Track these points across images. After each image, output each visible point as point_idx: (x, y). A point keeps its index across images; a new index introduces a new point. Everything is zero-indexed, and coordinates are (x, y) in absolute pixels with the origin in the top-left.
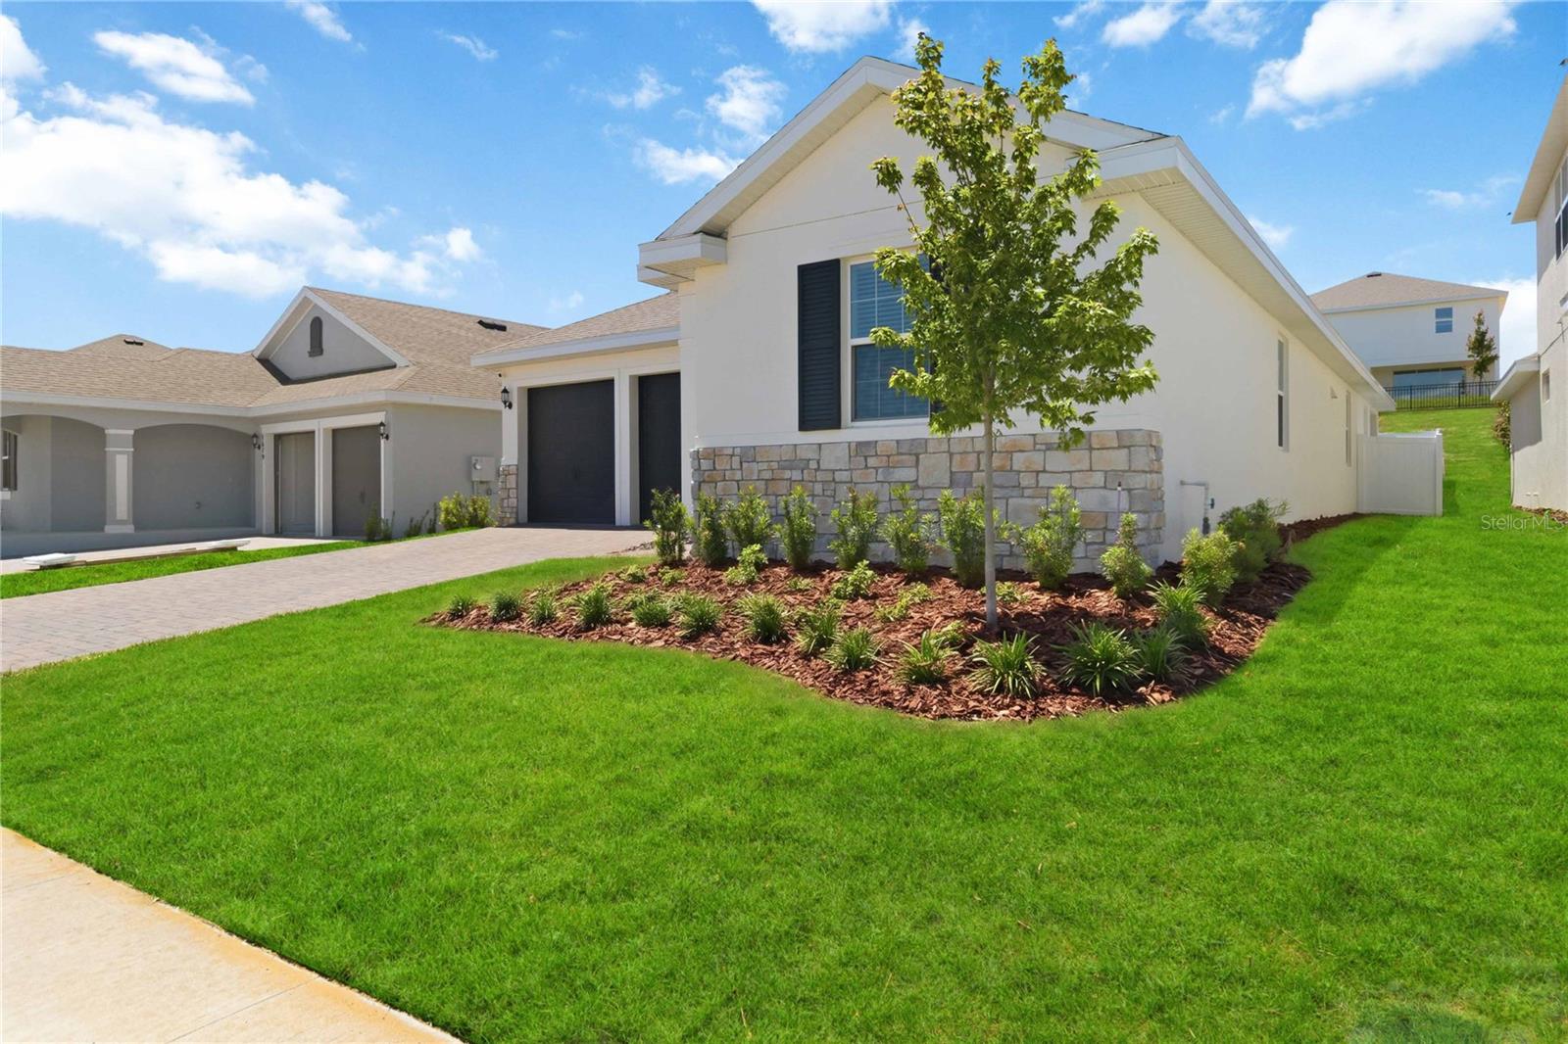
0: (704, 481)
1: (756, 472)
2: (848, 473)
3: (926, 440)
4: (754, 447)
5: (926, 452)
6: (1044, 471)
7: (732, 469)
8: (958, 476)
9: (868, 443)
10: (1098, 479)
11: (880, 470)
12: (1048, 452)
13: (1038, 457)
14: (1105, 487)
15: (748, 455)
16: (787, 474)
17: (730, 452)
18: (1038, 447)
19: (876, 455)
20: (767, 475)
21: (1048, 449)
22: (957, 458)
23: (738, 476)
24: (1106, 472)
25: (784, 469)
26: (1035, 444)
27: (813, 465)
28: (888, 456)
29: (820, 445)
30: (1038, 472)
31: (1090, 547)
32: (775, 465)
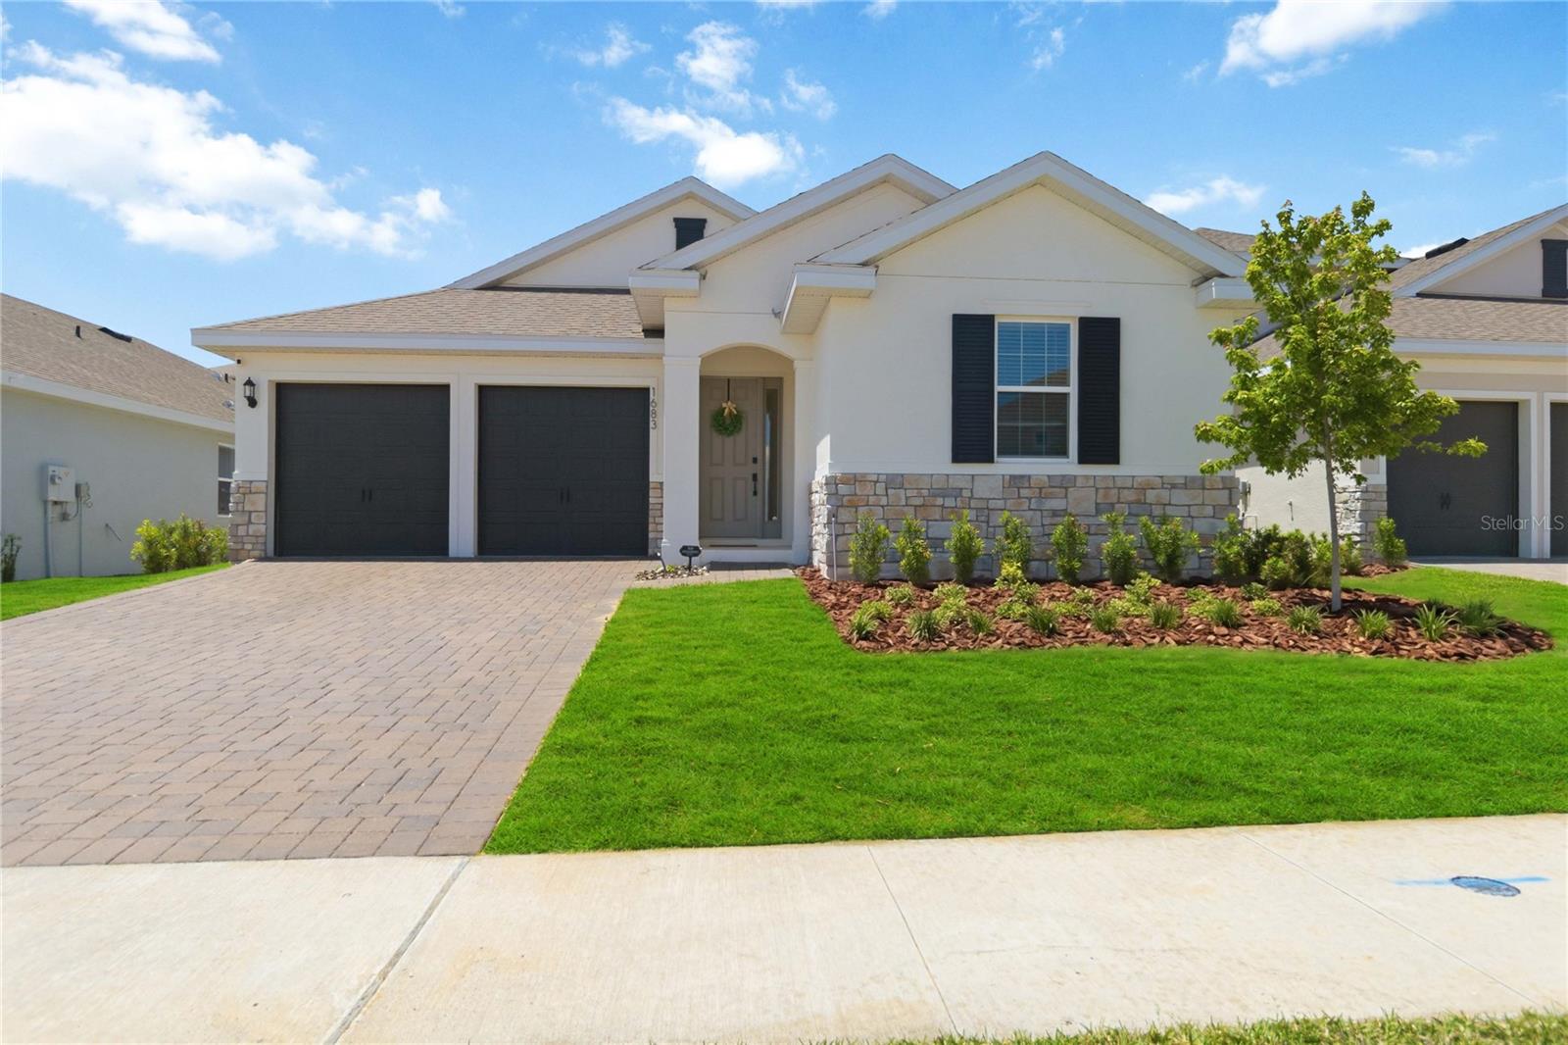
0: (842, 506)
1: (904, 498)
2: (1002, 501)
3: (1075, 477)
4: (902, 475)
5: (1075, 486)
6: (1170, 504)
7: (875, 494)
8: (1102, 506)
9: (1022, 477)
10: (1209, 511)
11: (1033, 500)
12: (1173, 490)
13: (1165, 494)
14: (1213, 517)
15: (895, 482)
16: (940, 501)
17: (875, 478)
18: (1165, 486)
19: (1030, 487)
20: (918, 501)
21: (1172, 488)
22: (1101, 492)
23: (884, 501)
24: (1214, 506)
25: (935, 496)
26: (1163, 483)
27: (966, 493)
28: (1040, 489)
29: (973, 476)
30: (1165, 505)
31: (1203, 560)
32: (925, 492)
